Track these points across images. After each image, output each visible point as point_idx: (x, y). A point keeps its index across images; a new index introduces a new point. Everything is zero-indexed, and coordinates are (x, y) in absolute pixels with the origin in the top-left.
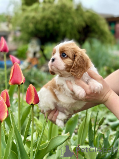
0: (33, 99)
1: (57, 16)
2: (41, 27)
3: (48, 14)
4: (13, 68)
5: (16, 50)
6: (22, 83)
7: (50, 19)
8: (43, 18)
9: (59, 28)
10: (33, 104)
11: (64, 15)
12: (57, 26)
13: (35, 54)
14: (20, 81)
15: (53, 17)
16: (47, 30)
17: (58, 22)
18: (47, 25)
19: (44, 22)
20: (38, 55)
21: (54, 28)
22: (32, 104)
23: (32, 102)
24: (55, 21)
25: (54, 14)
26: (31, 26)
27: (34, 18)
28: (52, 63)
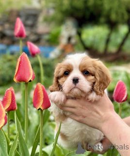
0: (41, 102)
4: (19, 60)
5: (48, 33)
6: (30, 81)
10: (42, 108)
13: (69, 39)
20: (73, 41)
22: (40, 109)
23: (40, 106)
28: (75, 85)
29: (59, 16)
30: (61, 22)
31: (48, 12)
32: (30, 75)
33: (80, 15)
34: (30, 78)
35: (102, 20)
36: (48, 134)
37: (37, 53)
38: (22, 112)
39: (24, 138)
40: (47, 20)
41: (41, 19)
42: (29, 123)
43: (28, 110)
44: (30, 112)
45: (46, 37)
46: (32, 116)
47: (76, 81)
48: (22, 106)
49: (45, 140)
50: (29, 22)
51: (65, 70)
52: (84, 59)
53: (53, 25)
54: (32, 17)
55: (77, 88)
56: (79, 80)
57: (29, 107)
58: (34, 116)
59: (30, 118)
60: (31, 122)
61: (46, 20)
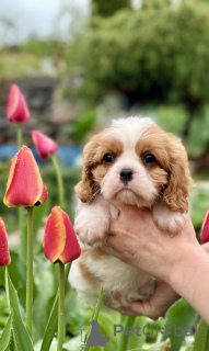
0: (61, 246)
1: (171, 40)
2: (129, 66)
3: (147, 33)
4: (14, 161)
6: (38, 203)
7: (150, 46)
8: (135, 44)
9: (173, 68)
10: (62, 260)
11: (188, 36)
12: (167, 62)
14: (31, 197)
15: (159, 41)
16: (145, 73)
17: (172, 54)
18: (143, 61)
19: (138, 54)
21: (161, 69)
22: (58, 261)
23: (59, 255)
24: (165, 50)
25: (163, 33)
26: (105, 64)
27: (112, 43)
28: (126, 184)
29: (92, 88)
30: (97, 100)
31: (71, 83)
32: (37, 191)
33: (132, 85)
34: (38, 198)
35: (174, 95)
36: (73, 315)
37: (52, 152)
38: (21, 269)
39: (25, 324)
40: (70, 96)
41: (58, 94)
42: (35, 292)
43: (34, 265)
44: (38, 271)
45: (68, 129)
46: (41, 278)
47: (126, 176)
48: (21, 257)
49: (68, 326)
50: (37, 102)
51: (106, 152)
52: (149, 130)
53: (81, 105)
54: (41, 92)
55: (130, 190)
56: (134, 175)
57: (36, 261)
58: (45, 279)
59: (37, 281)
60: (40, 289)
61: (68, 96)
